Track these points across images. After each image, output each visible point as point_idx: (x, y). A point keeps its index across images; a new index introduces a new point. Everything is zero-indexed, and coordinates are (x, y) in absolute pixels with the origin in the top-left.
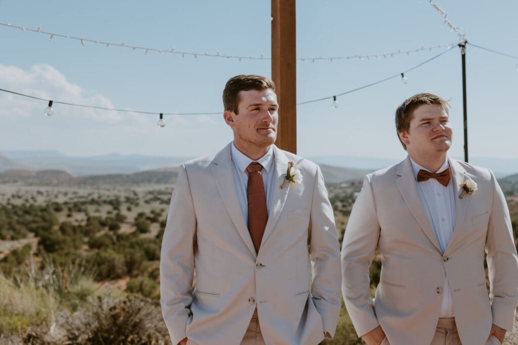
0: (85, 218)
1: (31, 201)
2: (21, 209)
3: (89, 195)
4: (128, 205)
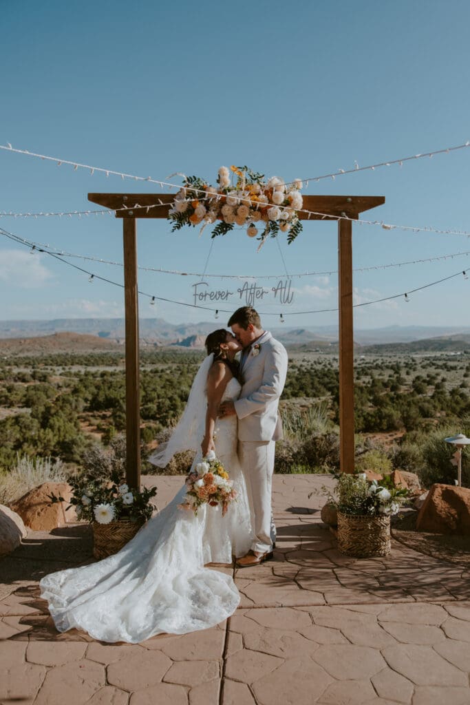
0: (371, 380)
1: (329, 366)
2: (321, 373)
3: (374, 361)
4: (407, 369)
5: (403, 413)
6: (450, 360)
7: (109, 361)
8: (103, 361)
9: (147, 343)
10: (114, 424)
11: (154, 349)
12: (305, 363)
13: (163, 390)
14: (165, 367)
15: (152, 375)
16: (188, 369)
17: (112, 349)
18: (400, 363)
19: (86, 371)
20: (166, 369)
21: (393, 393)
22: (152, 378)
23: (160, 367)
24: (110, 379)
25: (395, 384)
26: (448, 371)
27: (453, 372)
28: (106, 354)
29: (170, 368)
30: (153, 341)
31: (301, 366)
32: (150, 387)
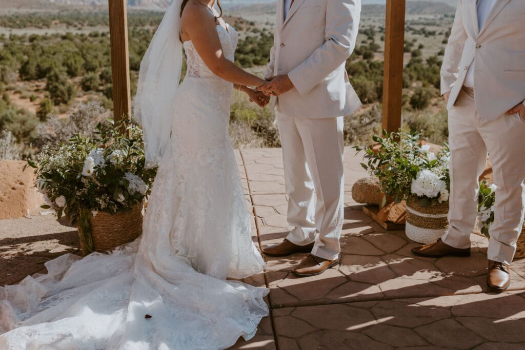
4: (382, 35)
5: (376, 83)
6: (428, 24)
7: (39, 23)
8: (30, 22)
10: (49, 96)
11: (91, 8)
12: (268, 27)
14: (106, 29)
15: (91, 39)
16: (133, 32)
17: (41, 8)
18: (374, 27)
19: (11, 35)
21: (365, 61)
22: (91, 42)
24: (43, 44)
25: (368, 52)
26: (426, 36)
27: (431, 37)
28: (34, 14)
31: (264, 30)
32: (89, 54)
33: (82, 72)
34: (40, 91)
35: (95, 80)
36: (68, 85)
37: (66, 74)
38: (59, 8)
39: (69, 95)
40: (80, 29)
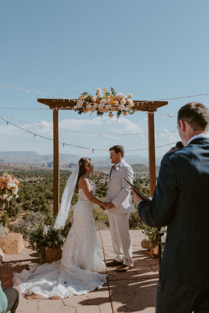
9: (26, 165)
10: (6, 213)
11: (30, 169)
13: (36, 192)
14: (36, 179)
15: (29, 184)
16: (50, 180)
17: (6, 169)
20: (37, 181)
22: (29, 185)
23: (34, 179)
29: (39, 180)
30: (29, 164)
32: (28, 191)
33: (24, 200)
34: (2, 210)
35: (29, 204)
36: (16, 207)
37: (16, 201)
38: (14, 169)
39: (17, 212)
40: (23, 179)
